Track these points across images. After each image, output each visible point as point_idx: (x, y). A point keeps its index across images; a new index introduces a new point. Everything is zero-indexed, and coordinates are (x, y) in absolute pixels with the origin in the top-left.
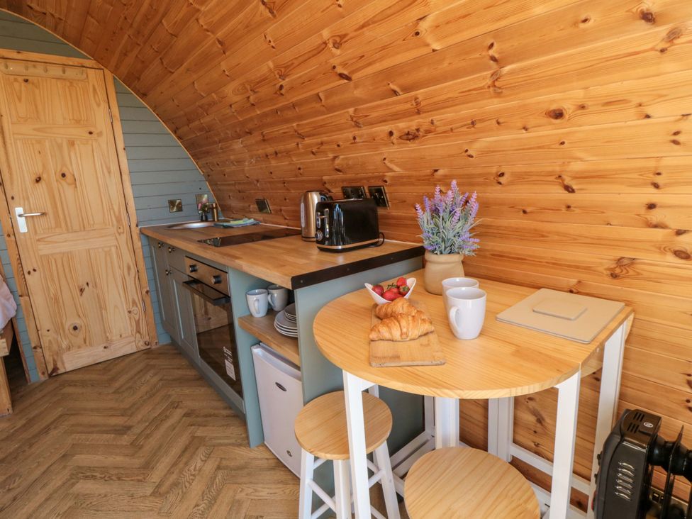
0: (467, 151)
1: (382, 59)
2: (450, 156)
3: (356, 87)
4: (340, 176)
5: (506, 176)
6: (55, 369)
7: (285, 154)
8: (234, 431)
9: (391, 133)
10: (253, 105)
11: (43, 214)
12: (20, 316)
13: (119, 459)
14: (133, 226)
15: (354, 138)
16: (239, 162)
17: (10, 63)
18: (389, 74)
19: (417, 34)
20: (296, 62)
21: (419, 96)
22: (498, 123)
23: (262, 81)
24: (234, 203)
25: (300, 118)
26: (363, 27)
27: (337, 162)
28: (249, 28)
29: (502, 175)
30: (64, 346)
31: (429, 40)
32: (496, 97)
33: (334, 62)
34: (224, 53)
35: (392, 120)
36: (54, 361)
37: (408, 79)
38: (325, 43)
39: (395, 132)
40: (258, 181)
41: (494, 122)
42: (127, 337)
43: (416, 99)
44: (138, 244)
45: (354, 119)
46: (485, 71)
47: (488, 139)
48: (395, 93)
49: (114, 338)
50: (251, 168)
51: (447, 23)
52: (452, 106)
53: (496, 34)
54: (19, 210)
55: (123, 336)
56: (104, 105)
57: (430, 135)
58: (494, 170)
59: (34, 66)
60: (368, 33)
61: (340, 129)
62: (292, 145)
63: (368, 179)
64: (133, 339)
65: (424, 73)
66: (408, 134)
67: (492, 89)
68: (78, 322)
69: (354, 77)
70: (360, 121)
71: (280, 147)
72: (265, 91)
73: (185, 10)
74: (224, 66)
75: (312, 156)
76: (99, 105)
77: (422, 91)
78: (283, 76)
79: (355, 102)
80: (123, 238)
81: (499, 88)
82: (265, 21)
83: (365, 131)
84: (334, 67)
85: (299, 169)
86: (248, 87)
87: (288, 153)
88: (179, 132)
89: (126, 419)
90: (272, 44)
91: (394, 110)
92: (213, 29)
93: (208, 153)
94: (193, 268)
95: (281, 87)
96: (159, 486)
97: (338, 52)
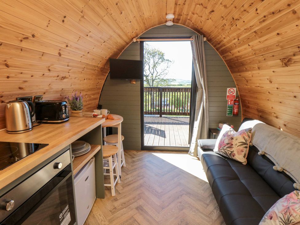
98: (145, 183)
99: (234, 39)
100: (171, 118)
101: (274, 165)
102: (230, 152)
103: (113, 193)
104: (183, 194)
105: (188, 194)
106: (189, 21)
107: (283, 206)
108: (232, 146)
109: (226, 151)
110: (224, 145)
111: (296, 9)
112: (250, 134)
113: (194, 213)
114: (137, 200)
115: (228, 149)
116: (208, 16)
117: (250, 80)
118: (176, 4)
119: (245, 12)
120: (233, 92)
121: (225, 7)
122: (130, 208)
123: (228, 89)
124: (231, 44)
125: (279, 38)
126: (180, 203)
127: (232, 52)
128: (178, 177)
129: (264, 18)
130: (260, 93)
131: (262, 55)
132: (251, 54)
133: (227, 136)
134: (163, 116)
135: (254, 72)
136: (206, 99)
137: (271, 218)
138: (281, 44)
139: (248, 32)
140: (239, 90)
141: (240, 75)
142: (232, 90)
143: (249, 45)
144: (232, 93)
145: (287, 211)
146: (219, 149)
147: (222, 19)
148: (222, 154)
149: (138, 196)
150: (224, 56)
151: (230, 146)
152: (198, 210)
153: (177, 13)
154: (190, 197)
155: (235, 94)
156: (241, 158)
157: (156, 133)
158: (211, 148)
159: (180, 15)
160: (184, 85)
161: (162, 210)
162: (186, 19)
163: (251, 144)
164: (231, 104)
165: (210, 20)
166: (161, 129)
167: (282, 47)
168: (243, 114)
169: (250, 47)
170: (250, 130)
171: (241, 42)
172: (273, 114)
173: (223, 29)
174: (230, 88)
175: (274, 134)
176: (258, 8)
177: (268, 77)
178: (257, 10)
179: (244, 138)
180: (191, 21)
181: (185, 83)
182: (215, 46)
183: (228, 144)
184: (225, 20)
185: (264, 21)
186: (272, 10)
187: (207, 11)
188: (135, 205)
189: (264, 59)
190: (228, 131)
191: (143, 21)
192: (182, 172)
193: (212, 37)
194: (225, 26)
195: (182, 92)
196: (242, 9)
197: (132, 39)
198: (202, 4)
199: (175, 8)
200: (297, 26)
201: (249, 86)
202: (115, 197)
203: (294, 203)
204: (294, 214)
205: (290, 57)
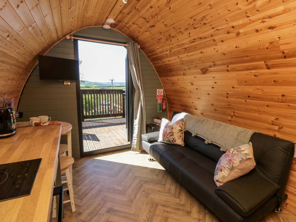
13: (110, 196)
98: (103, 187)
99: (167, 51)
100: (95, 121)
101: (205, 140)
102: (172, 139)
103: (74, 209)
104: (143, 184)
105: (146, 182)
106: (127, 28)
107: (227, 160)
108: (173, 134)
109: (169, 139)
110: (167, 134)
111: (215, 39)
112: (183, 123)
113: (158, 195)
114: (104, 205)
115: (171, 137)
116: (148, 29)
117: (176, 83)
118: (121, 12)
119: (180, 33)
120: (161, 92)
121: (165, 26)
122: (99, 214)
123: (158, 90)
124: (163, 54)
125: (202, 55)
126: (144, 191)
127: (163, 60)
128: (131, 172)
129: (194, 40)
130: (183, 92)
131: (188, 65)
132: (179, 64)
133: (168, 127)
134: (85, 120)
135: (179, 77)
136: (143, 99)
137: (221, 171)
138: (202, 59)
139: (180, 47)
140: (165, 91)
141: (167, 79)
142: (160, 91)
143: (178, 57)
144: (160, 94)
145: (230, 162)
146: (163, 138)
147: (160, 34)
148: (165, 142)
149: (102, 201)
150: (154, 63)
151: (172, 134)
152: (159, 191)
153: (117, 19)
154: (149, 185)
155: (162, 94)
156: (180, 142)
157: (87, 138)
158: (156, 139)
159: (120, 21)
160: (92, 87)
161: (132, 203)
162: (125, 26)
163: (185, 130)
164: (160, 102)
165: (148, 32)
166: (90, 134)
167: (203, 61)
168: (169, 110)
169: (179, 58)
170: (182, 120)
171: (173, 54)
172: (193, 107)
173: (158, 42)
174: (159, 89)
175: (200, 120)
176: (191, 32)
177: (190, 81)
178: (190, 33)
179: (180, 126)
180: (129, 29)
181: (92, 85)
182: (146, 54)
183: (170, 133)
184: (162, 35)
185: (193, 42)
186: (201, 36)
187: (148, 25)
188: (104, 210)
189: (188, 68)
190: (168, 123)
191: (83, 19)
192: (133, 167)
193: (146, 46)
194: (161, 40)
195: (104, 94)
196: (179, 31)
197: (65, 35)
198: (145, 18)
199: (118, 15)
200: (214, 49)
201: (174, 88)
202: (77, 212)
203: (232, 156)
204: (235, 162)
205: (207, 68)
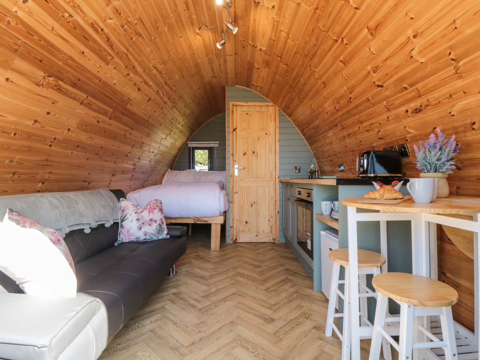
0: (450, 113)
1: (397, 73)
2: (441, 118)
3: (386, 90)
4: (382, 142)
5: (477, 124)
6: (236, 240)
7: (353, 134)
8: (307, 282)
9: (407, 111)
10: (338, 110)
11: (244, 168)
12: (228, 211)
13: (254, 275)
14: (277, 177)
15: (388, 118)
16: (331, 143)
17: (243, 107)
18: (402, 79)
19: (412, 57)
20: (356, 85)
21: (419, 87)
22: (465, 93)
23: (342, 97)
24: (327, 168)
25: (360, 112)
26: (386, 60)
27: (380, 134)
28: (335, 74)
29: (474, 123)
30: (241, 230)
31: (418, 59)
32: (460, 79)
33: (374, 80)
34: (325, 87)
35: (407, 103)
36: (237, 236)
37: (411, 80)
38: (369, 72)
39: (408, 110)
40: (339, 153)
41: (462, 93)
42: (266, 233)
43: (417, 89)
44: (278, 187)
45: (387, 107)
46: (450, 66)
47: (461, 103)
48: (406, 88)
49: (260, 232)
50: (337, 147)
51: (425, 48)
52: (437, 89)
53: (452, 48)
54: (236, 166)
55: (265, 232)
56: (273, 122)
57: (428, 108)
58: (469, 121)
59: (251, 108)
60: (388, 62)
61: (381, 114)
62: (356, 128)
63: (397, 141)
64: (268, 235)
65: (419, 75)
66: (416, 109)
67: (456, 75)
68: (248, 220)
69: (385, 85)
70: (390, 108)
71: (351, 131)
72: (343, 102)
73: (310, 72)
74: (325, 94)
75: (367, 133)
76: (271, 122)
77: (420, 84)
78: (351, 93)
79: (387, 98)
80: (272, 183)
81: (460, 73)
82: (342, 69)
83: (393, 112)
84: (375, 82)
85: (361, 141)
86: (335, 102)
87: (355, 133)
88: (304, 132)
89: (259, 263)
90: (346, 78)
91: (408, 97)
92: (320, 78)
93: (316, 141)
94: (300, 193)
95: (351, 98)
96: (268, 288)
97: (375, 75)
114: (278, 330)
122: (285, 320)
129: (100, 30)
152: (175, 323)
161: (234, 320)
186: (113, 39)
188: (278, 324)
